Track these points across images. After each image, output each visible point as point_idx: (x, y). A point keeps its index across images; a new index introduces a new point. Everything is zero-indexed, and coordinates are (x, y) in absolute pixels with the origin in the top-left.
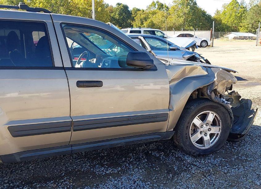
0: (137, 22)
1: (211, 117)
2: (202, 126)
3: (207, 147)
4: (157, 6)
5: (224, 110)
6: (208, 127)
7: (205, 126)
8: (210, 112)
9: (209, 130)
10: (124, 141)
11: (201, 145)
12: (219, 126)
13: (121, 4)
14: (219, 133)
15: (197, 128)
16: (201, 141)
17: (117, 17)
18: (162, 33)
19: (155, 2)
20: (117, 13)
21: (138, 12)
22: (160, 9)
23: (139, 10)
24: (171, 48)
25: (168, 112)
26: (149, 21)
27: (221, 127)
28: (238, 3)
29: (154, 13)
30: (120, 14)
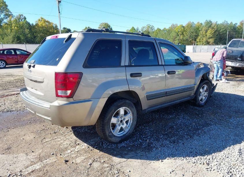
1: (205, 88)
9: (204, 94)
12: (207, 92)
19: (87, 27)
25: (195, 86)
28: (135, 29)
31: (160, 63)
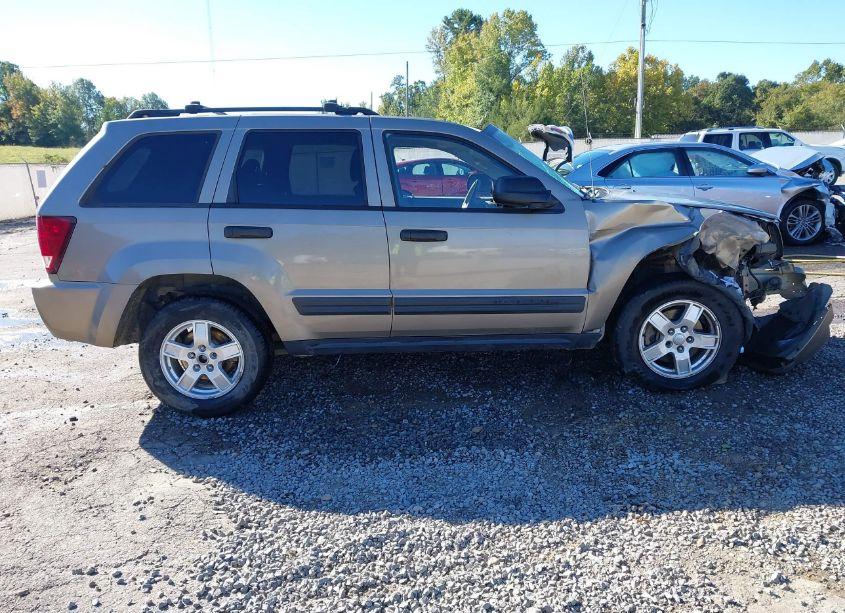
0: (768, 113)
1: (693, 313)
2: (671, 331)
3: (682, 375)
4: (823, 73)
5: (724, 301)
6: (687, 334)
7: (678, 331)
8: (692, 303)
9: (690, 340)
10: (492, 341)
11: (670, 371)
12: (716, 334)
13: (730, 74)
14: (716, 348)
15: (661, 334)
16: (668, 361)
17: (717, 103)
18: (788, 137)
19: (821, 62)
20: (718, 96)
21: (772, 90)
22: (831, 79)
23: (774, 85)
24: (750, 171)
25: (586, 296)
26: (798, 109)
27: (718, 337)
29: (815, 89)
30: (727, 98)
31: (373, 201)
